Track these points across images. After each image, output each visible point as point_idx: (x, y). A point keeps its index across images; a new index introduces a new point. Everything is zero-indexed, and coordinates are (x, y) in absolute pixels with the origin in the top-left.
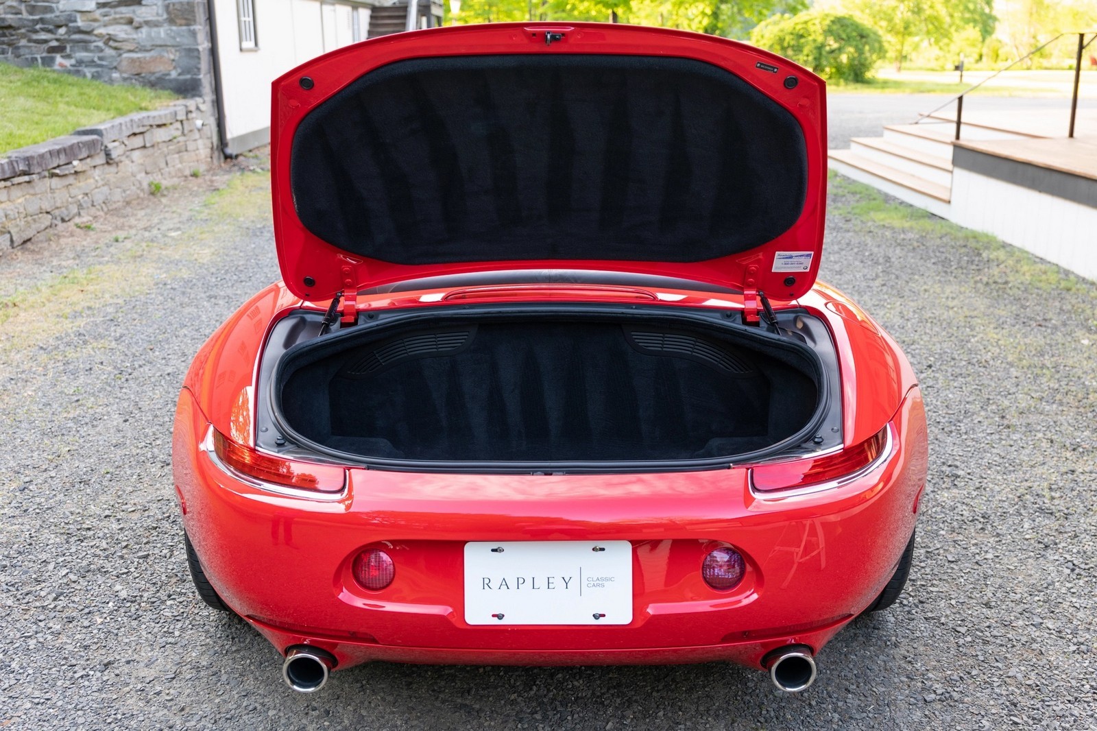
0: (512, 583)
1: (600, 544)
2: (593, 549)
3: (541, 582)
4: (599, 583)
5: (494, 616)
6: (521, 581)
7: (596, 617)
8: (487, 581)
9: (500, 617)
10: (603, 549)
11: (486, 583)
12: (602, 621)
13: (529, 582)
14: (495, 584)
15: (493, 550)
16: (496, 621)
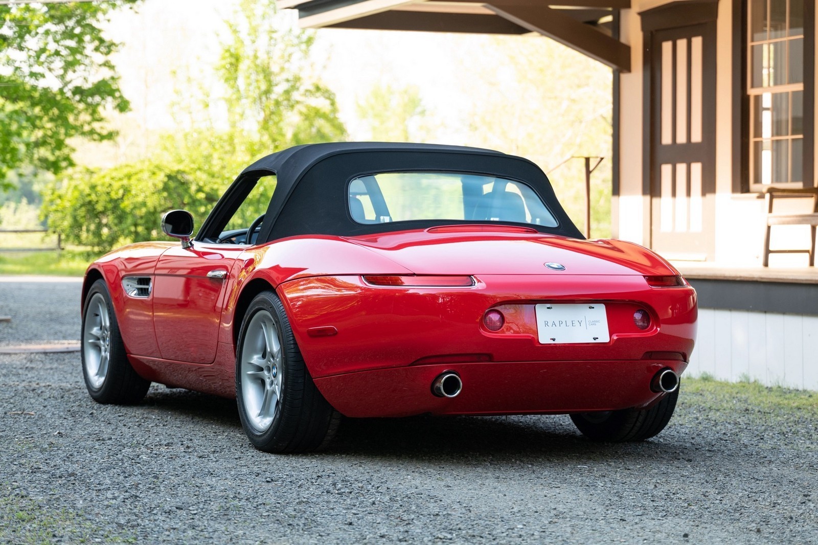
0: (557, 324)
1: (592, 305)
2: (590, 308)
3: (569, 323)
4: (594, 323)
5: (551, 339)
6: (561, 322)
7: (595, 339)
8: (546, 323)
9: (554, 340)
10: (593, 308)
11: (546, 324)
12: (597, 341)
13: (564, 323)
14: (550, 324)
15: (548, 308)
16: (552, 342)
